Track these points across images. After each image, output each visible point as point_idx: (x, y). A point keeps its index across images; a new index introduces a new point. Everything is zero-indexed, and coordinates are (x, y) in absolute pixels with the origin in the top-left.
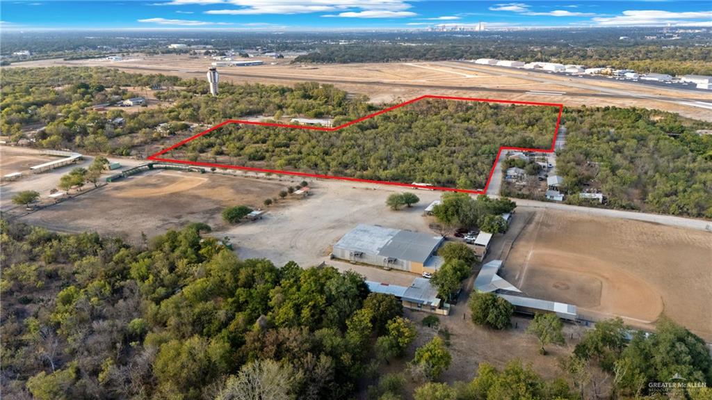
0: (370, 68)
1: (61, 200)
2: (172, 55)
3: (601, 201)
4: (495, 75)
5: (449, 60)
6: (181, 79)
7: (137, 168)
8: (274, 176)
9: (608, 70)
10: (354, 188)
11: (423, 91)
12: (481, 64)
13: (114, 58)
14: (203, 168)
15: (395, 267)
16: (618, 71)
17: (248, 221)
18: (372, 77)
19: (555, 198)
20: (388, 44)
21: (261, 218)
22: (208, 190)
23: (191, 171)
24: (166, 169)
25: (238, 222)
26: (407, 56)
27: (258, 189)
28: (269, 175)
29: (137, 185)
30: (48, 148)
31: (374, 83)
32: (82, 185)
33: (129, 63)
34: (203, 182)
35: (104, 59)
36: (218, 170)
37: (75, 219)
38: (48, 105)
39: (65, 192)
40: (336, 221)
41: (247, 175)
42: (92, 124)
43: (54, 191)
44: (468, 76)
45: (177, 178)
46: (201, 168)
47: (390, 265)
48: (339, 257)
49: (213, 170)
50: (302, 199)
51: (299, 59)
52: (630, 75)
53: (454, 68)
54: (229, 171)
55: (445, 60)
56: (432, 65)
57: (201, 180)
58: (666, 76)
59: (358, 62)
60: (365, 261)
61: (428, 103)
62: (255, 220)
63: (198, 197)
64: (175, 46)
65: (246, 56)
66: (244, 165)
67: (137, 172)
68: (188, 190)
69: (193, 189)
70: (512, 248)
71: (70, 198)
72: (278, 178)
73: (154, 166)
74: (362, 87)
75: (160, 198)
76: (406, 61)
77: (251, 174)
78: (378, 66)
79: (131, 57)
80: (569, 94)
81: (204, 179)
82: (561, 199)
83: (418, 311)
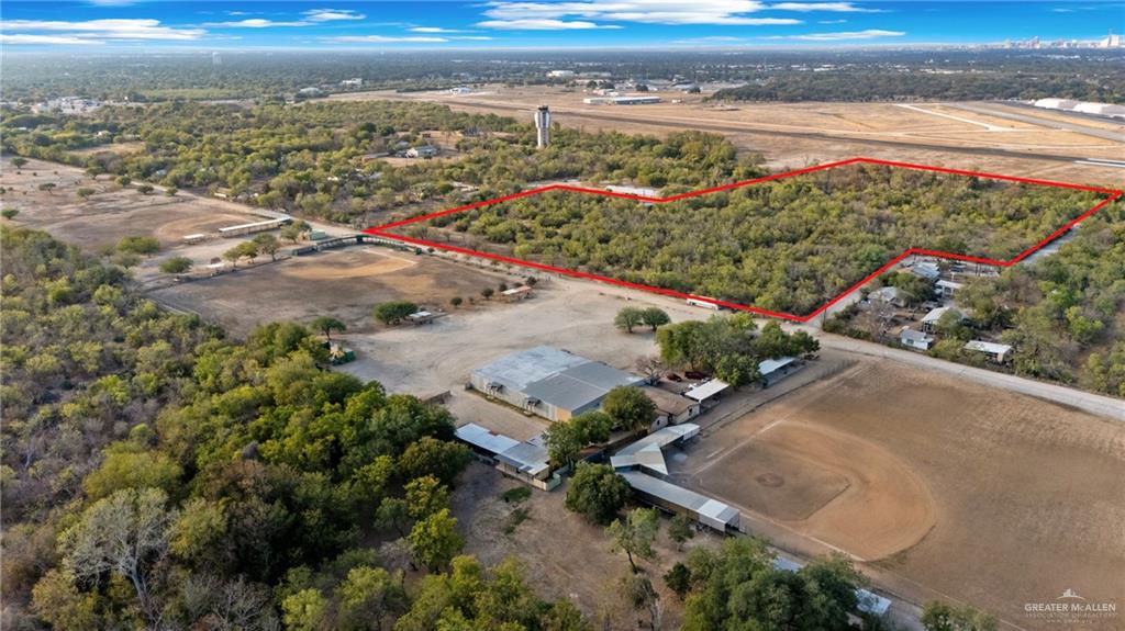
0: (828, 111)
1: (220, 273)
2: (543, 86)
3: (1000, 359)
4: (1051, 128)
5: (988, 99)
6: (515, 122)
7: (341, 239)
8: (501, 266)
10: (602, 294)
11: (883, 151)
12: (1044, 109)
13: (460, 90)
14: (423, 247)
15: (540, 412)
17: (410, 325)
18: (818, 125)
19: (915, 344)
20: (902, 69)
21: (431, 323)
22: (404, 278)
23: (404, 250)
24: (378, 244)
25: (397, 325)
26: (912, 93)
27: (467, 283)
28: (495, 263)
29: (324, 263)
30: (264, 206)
31: (809, 135)
32: (255, 256)
33: (472, 97)
34: (406, 266)
35: (447, 91)
36: (437, 252)
37: (214, 298)
38: (306, 151)
39: (232, 263)
40: (526, 338)
41: (470, 261)
42: (336, 179)
43: (215, 260)
44: (993, 128)
45: (380, 258)
46: (420, 246)
47: (534, 410)
48: (478, 388)
49: (431, 251)
50: (513, 302)
51: (719, 96)
53: (980, 114)
54: (450, 254)
55: (981, 99)
56: (945, 108)
57: (405, 263)
59: (816, 100)
60: (506, 399)
61: (862, 170)
62: (421, 323)
63: (381, 286)
64: (557, 73)
65: (644, 89)
66: (475, 248)
67: (339, 244)
68: (377, 276)
69: (385, 274)
70: (753, 411)
71: (234, 271)
72: (506, 269)
73: (365, 239)
74: (781, 141)
75: (332, 282)
76: (903, 101)
77: (474, 260)
78: (842, 108)
79: (487, 89)
81: (411, 262)
82: (924, 346)
83: (513, 478)
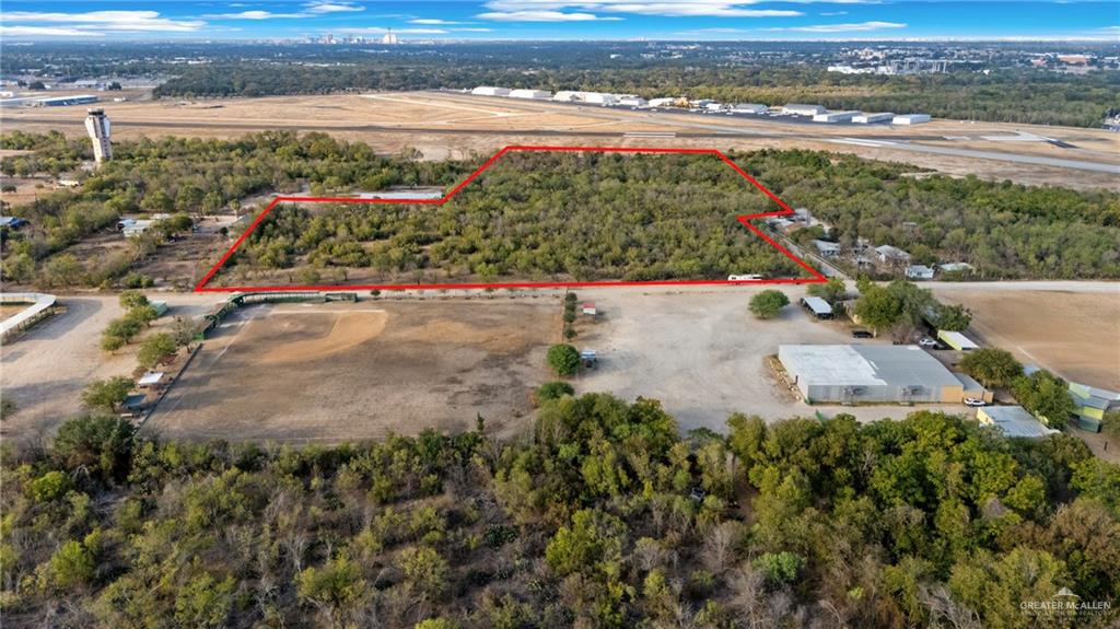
9: (683, 100)
14: (354, 292)
15: (917, 399)
16: (697, 102)
23: (328, 300)
36: (384, 294)
41: (447, 294)
46: (347, 292)
48: (821, 400)
49: (376, 293)
52: (714, 107)
57: (374, 314)
58: (761, 106)
68: (383, 333)
71: (173, 380)
80: (678, 135)
82: (931, 275)
